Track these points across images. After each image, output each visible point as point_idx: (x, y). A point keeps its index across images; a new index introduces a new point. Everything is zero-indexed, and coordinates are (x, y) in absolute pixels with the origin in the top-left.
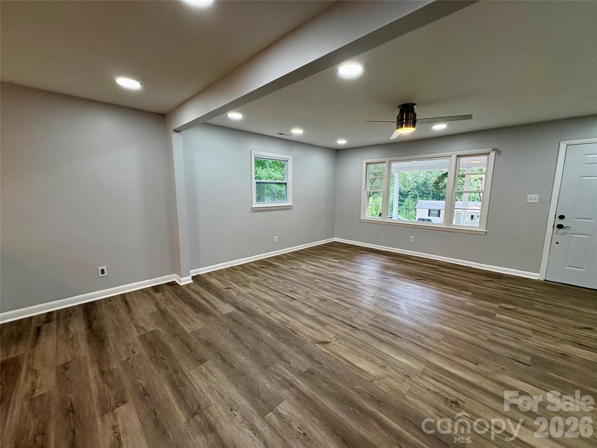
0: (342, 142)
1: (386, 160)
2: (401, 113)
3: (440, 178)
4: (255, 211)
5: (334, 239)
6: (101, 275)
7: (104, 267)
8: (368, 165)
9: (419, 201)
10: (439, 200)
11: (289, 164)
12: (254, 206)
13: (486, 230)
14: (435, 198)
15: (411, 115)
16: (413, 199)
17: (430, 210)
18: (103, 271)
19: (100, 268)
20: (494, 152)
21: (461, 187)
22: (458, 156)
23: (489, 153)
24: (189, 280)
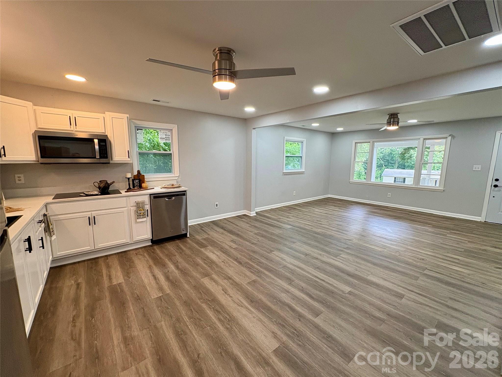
0: (340, 129)
1: (371, 141)
2: (390, 118)
3: (406, 150)
4: (285, 175)
5: (328, 196)
6: (216, 207)
7: (217, 203)
8: (357, 144)
9: (386, 169)
10: (404, 169)
11: (304, 144)
12: (284, 172)
13: (444, 188)
14: (400, 167)
15: (396, 120)
16: (378, 168)
17: (395, 178)
18: (217, 205)
19: (216, 203)
20: (450, 137)
21: (426, 157)
22: (424, 139)
23: (447, 138)
24: (254, 214)
